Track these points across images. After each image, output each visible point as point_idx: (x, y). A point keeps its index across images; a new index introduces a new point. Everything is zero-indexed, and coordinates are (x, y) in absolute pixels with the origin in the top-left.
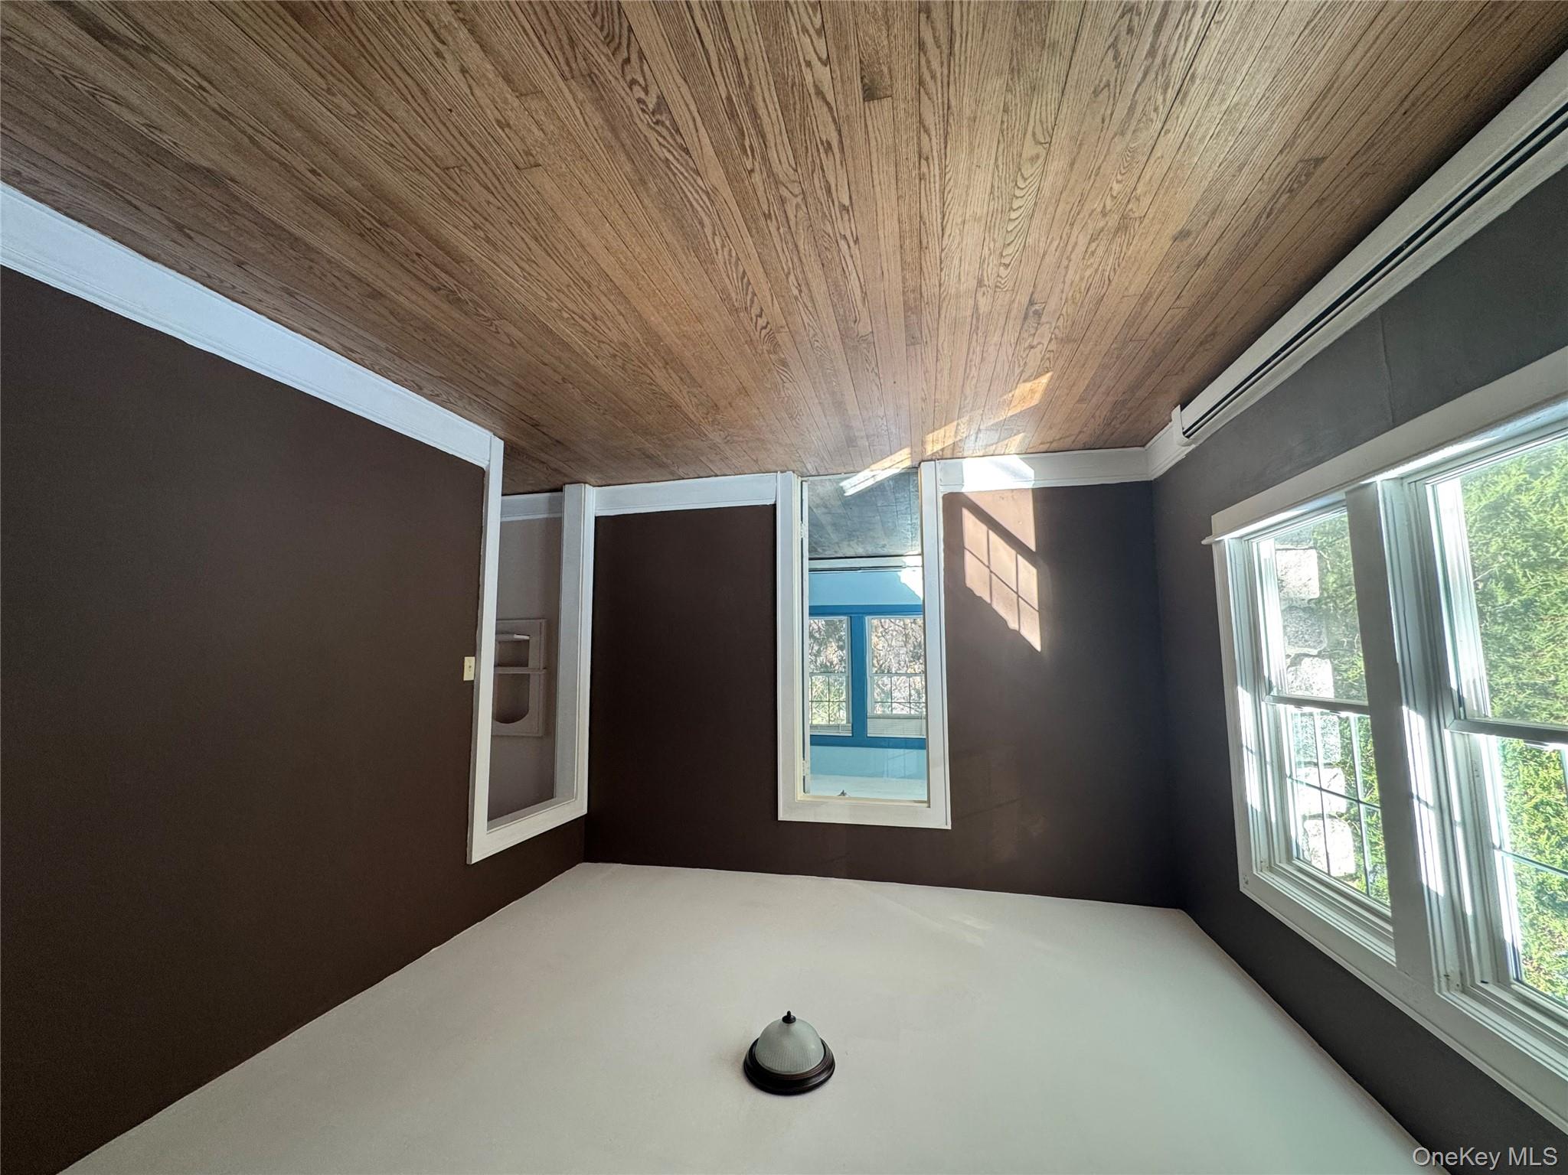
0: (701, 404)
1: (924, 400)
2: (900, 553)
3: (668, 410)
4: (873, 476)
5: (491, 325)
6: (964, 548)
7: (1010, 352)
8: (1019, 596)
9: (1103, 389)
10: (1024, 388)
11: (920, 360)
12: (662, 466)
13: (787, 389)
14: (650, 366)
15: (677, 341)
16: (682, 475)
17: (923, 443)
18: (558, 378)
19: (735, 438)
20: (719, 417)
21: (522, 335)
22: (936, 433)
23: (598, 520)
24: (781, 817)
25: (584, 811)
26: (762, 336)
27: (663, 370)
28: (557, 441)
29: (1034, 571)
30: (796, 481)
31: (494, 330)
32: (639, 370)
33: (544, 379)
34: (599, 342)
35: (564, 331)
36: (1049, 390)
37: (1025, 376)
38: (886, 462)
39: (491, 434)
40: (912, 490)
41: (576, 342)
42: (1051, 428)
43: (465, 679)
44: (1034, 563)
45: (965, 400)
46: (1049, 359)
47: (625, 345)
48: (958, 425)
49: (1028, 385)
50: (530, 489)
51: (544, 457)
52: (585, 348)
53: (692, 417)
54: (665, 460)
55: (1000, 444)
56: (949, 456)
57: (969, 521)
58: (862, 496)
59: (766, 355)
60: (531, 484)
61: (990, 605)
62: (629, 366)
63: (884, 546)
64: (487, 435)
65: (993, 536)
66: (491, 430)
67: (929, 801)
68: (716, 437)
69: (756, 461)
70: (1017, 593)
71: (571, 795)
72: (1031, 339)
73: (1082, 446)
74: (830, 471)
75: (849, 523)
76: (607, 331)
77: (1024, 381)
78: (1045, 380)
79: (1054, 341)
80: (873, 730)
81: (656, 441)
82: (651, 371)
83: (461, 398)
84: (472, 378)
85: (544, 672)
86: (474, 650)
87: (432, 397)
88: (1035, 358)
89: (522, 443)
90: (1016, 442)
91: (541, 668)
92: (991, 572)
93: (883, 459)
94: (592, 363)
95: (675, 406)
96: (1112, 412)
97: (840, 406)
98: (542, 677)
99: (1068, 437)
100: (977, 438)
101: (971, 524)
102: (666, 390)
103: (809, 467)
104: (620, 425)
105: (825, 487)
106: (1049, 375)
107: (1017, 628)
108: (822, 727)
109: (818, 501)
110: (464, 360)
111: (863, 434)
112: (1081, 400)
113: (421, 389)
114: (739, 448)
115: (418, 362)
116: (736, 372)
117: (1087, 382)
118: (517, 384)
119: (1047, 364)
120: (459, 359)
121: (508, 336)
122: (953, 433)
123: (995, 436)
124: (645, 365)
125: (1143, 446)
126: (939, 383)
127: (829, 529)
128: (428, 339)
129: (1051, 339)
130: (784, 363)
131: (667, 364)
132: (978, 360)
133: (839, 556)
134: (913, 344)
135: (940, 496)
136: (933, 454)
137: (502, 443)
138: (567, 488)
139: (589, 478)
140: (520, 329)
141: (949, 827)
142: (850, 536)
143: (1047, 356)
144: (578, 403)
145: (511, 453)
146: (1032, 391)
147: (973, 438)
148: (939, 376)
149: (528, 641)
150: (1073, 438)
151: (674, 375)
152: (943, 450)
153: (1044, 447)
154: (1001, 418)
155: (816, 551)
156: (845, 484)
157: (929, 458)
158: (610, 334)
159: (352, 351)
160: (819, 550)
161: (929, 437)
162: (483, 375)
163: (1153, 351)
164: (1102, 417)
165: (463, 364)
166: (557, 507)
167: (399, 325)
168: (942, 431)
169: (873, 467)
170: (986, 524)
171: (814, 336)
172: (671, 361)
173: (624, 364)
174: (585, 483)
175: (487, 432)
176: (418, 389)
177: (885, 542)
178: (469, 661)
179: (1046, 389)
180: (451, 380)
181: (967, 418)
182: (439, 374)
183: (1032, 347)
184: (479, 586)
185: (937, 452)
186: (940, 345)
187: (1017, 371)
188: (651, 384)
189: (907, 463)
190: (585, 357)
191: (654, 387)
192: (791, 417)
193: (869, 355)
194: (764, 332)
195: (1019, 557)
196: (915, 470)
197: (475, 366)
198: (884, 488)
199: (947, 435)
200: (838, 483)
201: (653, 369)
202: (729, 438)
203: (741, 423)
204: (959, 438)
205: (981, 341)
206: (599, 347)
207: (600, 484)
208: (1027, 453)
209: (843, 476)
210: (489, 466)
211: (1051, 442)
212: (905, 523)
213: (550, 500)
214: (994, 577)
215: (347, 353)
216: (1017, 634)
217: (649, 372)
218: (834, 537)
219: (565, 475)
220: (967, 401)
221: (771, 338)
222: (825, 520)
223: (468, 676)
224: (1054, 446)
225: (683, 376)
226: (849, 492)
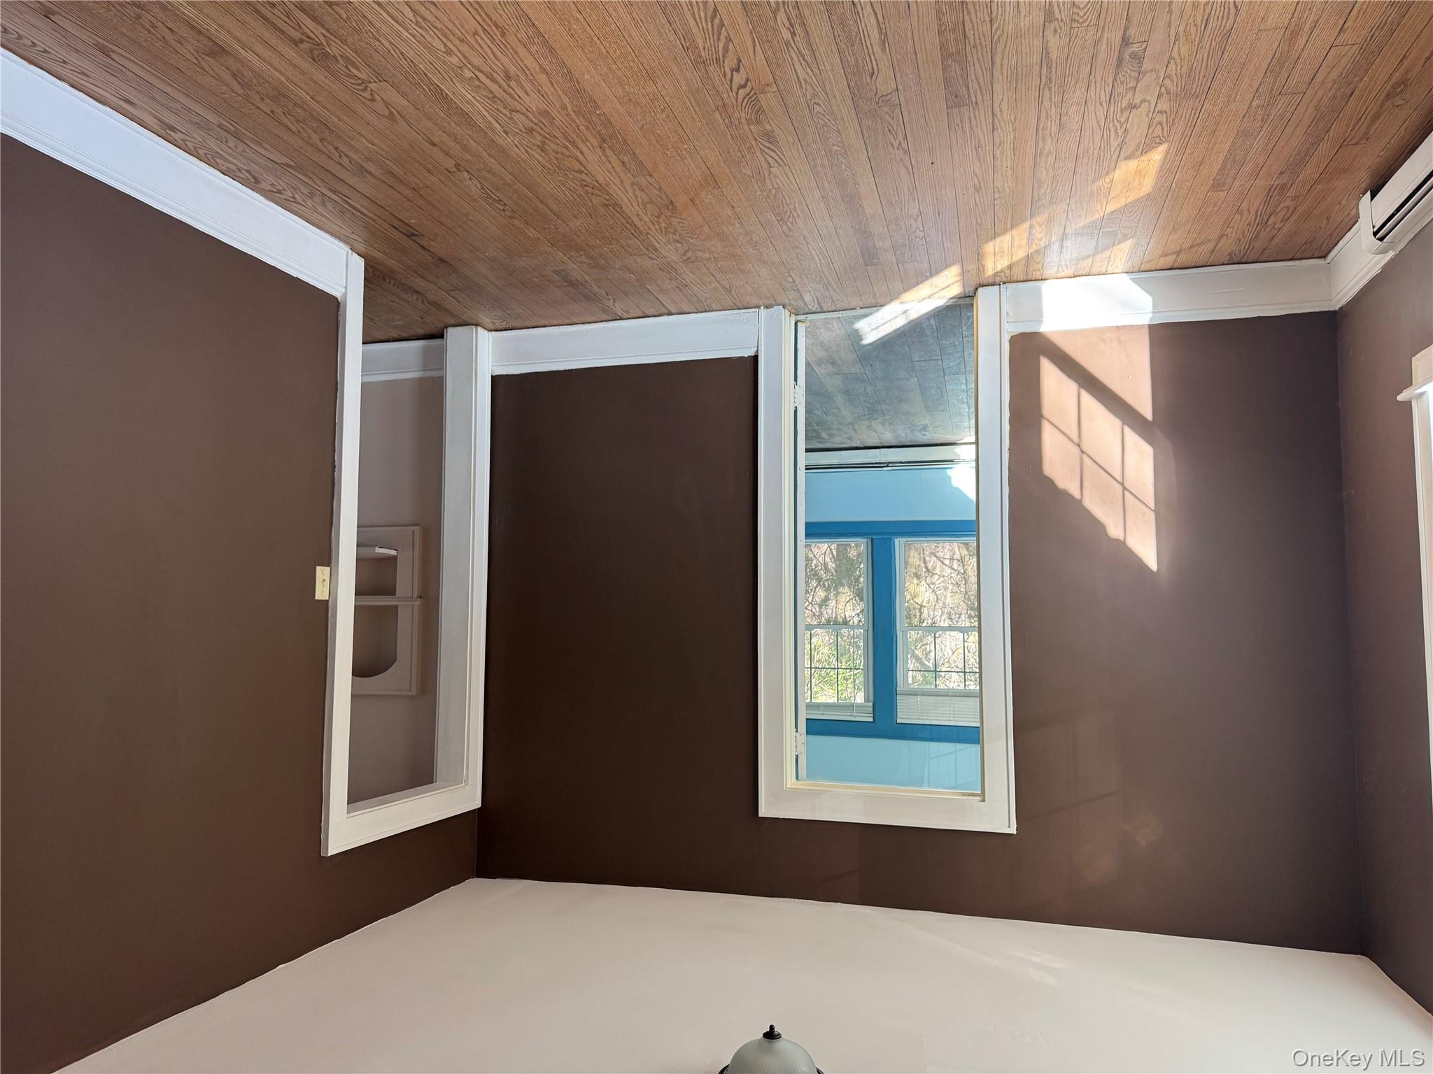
0: (651, 202)
1: (978, 189)
2: (950, 438)
3: (602, 210)
4: (905, 312)
5: (365, 90)
6: (1042, 417)
7: (1101, 115)
8: (1125, 488)
9: (1247, 168)
10: (1127, 168)
11: (968, 129)
12: (592, 298)
13: (775, 176)
14: (581, 145)
15: (619, 107)
16: (620, 313)
17: (979, 257)
18: (450, 164)
19: (700, 254)
20: (675, 221)
21: (405, 103)
22: (998, 240)
23: (495, 380)
24: (763, 812)
25: (477, 803)
26: (740, 98)
27: (599, 151)
28: (441, 260)
29: (1148, 450)
30: (788, 321)
31: (369, 97)
32: (565, 151)
33: (430, 167)
34: (511, 111)
35: (463, 96)
36: (1166, 170)
37: (1127, 150)
38: (925, 289)
39: (347, 248)
40: (965, 333)
41: (480, 113)
42: (1174, 230)
43: (316, 598)
44: (1149, 438)
45: (1040, 187)
46: (1160, 123)
47: (546, 113)
48: (1031, 227)
49: (1133, 164)
50: (395, 335)
51: (420, 283)
52: (490, 119)
53: (636, 220)
54: (595, 289)
55: (1098, 257)
56: (1021, 278)
57: (1050, 376)
58: (887, 344)
59: (746, 127)
60: (396, 327)
61: (1080, 502)
62: (551, 146)
63: (924, 428)
64: (342, 249)
65: (1087, 399)
66: (346, 242)
67: (983, 794)
68: (671, 253)
69: (729, 290)
70: (1122, 484)
71: (458, 779)
72: (1130, 94)
73: (1226, 260)
74: (839, 306)
75: (869, 389)
76: (522, 95)
77: (1127, 158)
78: (1157, 155)
79: (1165, 97)
80: (907, 712)
81: (583, 258)
82: (582, 153)
83: (311, 195)
84: (330, 166)
85: (418, 603)
86: (327, 556)
87: (272, 195)
88: (1138, 123)
89: (392, 263)
90: (1123, 253)
91: (415, 595)
92: (1082, 452)
93: (918, 284)
94: (500, 141)
95: (613, 205)
96: (1267, 202)
97: (852, 201)
98: (416, 610)
99: (1200, 244)
100: (1062, 247)
101: (1052, 380)
102: (601, 179)
103: (808, 298)
104: (532, 233)
105: (831, 329)
106: (1163, 148)
107: (1122, 539)
108: (827, 706)
109: (822, 354)
110: (322, 140)
111: (888, 244)
112: (1216, 186)
113: (257, 181)
114: (704, 270)
115: (260, 145)
116: (702, 153)
117: (1222, 157)
118: (391, 174)
119: (1158, 131)
120: (315, 139)
121: (387, 105)
122: (1024, 241)
123: (1090, 245)
124: (573, 143)
125: (1324, 257)
126: (998, 163)
127: (839, 399)
128: (279, 111)
129: (1160, 96)
130: (770, 137)
131: (604, 141)
132: (1054, 129)
133: (854, 445)
134: (958, 106)
135: (1006, 338)
136: (996, 274)
137: (360, 263)
138: (452, 333)
139: (484, 318)
140: (404, 95)
141: (1013, 830)
142: (872, 411)
143: (1158, 119)
144: (475, 200)
145: (375, 277)
146: (1139, 173)
147: (1056, 247)
148: (998, 152)
149: (395, 558)
150: (1210, 246)
151: (613, 159)
152: (1010, 267)
153: (1169, 261)
154: (1097, 216)
155: (819, 437)
156: (861, 325)
157: (991, 281)
158: (527, 99)
159: (173, 129)
160: (824, 434)
161: (989, 247)
162: (345, 161)
163: (1317, 108)
164: (1253, 211)
165: (320, 145)
166: (436, 361)
167: (241, 92)
168: (1007, 238)
169: (907, 296)
170: (1076, 381)
171: (815, 95)
172: (611, 138)
173: (543, 143)
174: (477, 325)
175: (342, 245)
176: (253, 183)
177: (927, 421)
178: (322, 573)
179: (1161, 170)
180: (299, 168)
181: (1045, 216)
182: (285, 160)
183: (1133, 107)
184: (334, 467)
185: (1002, 271)
186: (996, 106)
187: (1114, 144)
188: (581, 172)
189: (956, 290)
190: (490, 133)
191: (584, 176)
192: (781, 220)
193: (894, 124)
194: (742, 92)
195: (1127, 430)
196: (967, 301)
197: (336, 148)
198: (923, 330)
199: (1016, 243)
200: (852, 323)
201: (585, 149)
202: (689, 254)
203: (706, 228)
204: (1035, 248)
205: (1057, 99)
206: (511, 118)
207: (498, 326)
208: (1140, 271)
209: (859, 312)
210: (345, 295)
211: (1178, 253)
212: (958, 389)
213: (426, 351)
214: (1085, 458)
215: (166, 132)
216: (1121, 545)
217: (578, 154)
218: (847, 413)
219: (452, 314)
220: (1043, 191)
221: (753, 101)
222: (833, 384)
223: (321, 593)
224: (1184, 259)
225: (626, 159)
226: (870, 338)
